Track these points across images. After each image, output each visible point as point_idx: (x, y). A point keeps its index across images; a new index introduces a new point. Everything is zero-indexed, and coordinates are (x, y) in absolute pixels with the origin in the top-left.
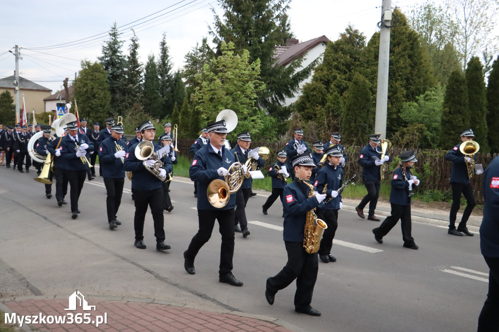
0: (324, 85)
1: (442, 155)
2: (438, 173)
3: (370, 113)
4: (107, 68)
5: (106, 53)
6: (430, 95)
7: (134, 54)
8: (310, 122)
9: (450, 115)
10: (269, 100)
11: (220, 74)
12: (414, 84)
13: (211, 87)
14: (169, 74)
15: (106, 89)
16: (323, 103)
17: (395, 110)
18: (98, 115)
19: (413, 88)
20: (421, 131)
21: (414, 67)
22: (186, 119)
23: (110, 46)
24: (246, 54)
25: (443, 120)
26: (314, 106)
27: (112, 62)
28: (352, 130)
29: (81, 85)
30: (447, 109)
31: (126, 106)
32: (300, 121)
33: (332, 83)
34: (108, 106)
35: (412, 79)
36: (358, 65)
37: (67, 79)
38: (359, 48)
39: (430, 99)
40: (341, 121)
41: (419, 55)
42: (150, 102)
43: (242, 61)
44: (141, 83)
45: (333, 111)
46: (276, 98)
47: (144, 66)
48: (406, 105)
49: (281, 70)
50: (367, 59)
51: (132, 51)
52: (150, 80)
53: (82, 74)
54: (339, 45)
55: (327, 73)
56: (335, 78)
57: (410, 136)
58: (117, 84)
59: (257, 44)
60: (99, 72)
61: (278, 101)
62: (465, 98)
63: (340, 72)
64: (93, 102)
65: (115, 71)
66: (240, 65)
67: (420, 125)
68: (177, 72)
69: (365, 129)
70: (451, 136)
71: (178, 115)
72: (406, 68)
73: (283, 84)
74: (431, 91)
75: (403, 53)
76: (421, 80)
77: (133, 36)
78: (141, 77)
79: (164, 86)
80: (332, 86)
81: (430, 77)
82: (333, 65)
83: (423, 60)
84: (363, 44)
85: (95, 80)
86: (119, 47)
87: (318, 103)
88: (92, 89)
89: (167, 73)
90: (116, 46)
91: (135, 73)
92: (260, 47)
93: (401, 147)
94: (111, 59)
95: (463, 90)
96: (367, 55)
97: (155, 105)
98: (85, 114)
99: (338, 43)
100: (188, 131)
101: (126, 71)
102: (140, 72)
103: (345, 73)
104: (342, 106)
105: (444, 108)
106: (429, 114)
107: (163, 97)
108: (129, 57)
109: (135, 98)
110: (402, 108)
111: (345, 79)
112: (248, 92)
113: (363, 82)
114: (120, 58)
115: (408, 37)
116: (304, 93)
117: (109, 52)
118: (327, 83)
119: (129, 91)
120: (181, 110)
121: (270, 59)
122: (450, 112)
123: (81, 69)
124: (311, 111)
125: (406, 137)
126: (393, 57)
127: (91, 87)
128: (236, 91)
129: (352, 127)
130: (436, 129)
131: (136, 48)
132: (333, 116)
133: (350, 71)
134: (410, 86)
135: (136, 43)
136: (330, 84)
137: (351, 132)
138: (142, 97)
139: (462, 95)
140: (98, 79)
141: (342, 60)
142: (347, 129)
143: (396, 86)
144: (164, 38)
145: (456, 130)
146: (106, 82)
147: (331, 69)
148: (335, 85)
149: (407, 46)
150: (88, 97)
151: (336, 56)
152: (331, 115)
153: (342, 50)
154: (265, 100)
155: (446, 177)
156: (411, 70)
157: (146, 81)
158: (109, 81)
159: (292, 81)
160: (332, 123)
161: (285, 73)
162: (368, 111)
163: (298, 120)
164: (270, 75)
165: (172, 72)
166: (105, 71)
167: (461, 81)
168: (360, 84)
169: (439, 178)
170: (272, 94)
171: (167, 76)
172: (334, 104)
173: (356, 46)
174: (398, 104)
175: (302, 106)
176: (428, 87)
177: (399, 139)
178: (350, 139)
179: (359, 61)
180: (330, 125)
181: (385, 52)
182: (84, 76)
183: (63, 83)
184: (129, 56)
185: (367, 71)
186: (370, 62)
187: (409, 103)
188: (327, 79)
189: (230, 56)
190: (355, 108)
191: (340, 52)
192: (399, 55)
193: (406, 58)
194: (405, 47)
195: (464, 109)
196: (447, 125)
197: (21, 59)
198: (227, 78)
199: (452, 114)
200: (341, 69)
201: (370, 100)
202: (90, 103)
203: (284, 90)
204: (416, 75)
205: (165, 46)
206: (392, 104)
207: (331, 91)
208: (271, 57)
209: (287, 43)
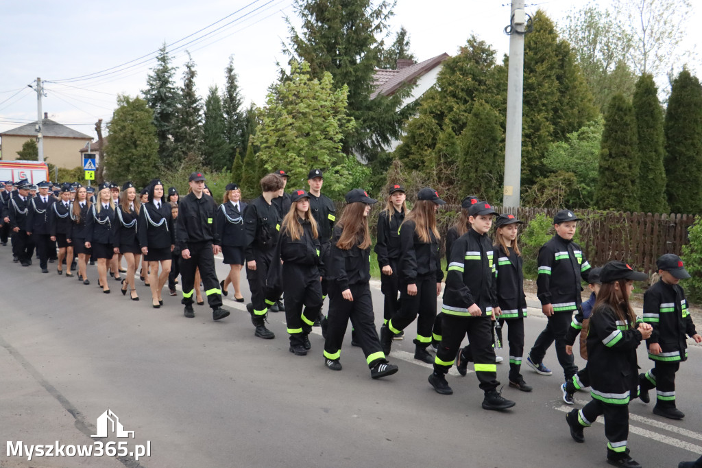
0: (437, 119)
1: (596, 218)
2: (591, 243)
3: (497, 157)
4: (153, 106)
5: (152, 85)
6: (587, 132)
7: (189, 85)
8: (415, 173)
9: (611, 159)
10: (367, 143)
11: (290, 107)
12: (566, 117)
13: (277, 126)
14: (238, 111)
15: (151, 133)
16: (433, 146)
17: (537, 153)
18: (142, 168)
19: (563, 122)
20: (569, 183)
21: (565, 92)
22: (251, 171)
23: (158, 75)
24: (328, 77)
25: (601, 167)
26: (422, 150)
27: (161, 96)
28: (472, 183)
29: (116, 129)
30: (606, 151)
31: (179, 155)
32: (401, 171)
33: (446, 116)
34: (155, 156)
35: (562, 110)
36: (483, 90)
37: (100, 121)
38: (486, 66)
39: (589, 137)
40: (457, 171)
41: (572, 76)
42: (212, 151)
43: (323, 89)
44: (200, 124)
45: (445, 156)
46: (378, 142)
47: (203, 102)
48: (553, 146)
49: (382, 101)
50: (498, 82)
51: (187, 81)
52: (212, 121)
53: (118, 114)
55: (440, 102)
56: (451, 109)
57: (552, 190)
58: (167, 126)
59: (348, 65)
60: (142, 110)
61: (380, 145)
62: (632, 135)
63: (458, 101)
64: (134, 151)
65: (164, 109)
66: (317, 94)
67: (567, 175)
68: (249, 108)
69: (491, 181)
70: (613, 191)
71: (241, 166)
72: (552, 94)
73: (386, 120)
74: (589, 126)
75: (549, 73)
76: (576, 111)
77: (188, 60)
78: (200, 116)
79: (231, 128)
80: (447, 121)
81: (588, 107)
82: (448, 91)
83: (577, 82)
84: (492, 63)
85: (137, 121)
86: (170, 76)
87: (426, 145)
88: (132, 133)
89: (235, 110)
90: (166, 75)
91: (191, 110)
92: (352, 70)
93: (539, 206)
94: (159, 92)
95: (628, 122)
96: (496, 77)
97: (219, 155)
98: (123, 168)
99: (456, 61)
100: (253, 188)
101: (179, 109)
102: (199, 110)
103: (466, 102)
104: (459, 148)
105: (603, 148)
106: (586, 159)
107: (230, 143)
108: (182, 90)
109: (192, 146)
110: (547, 152)
111: (465, 111)
112: (331, 132)
113: (487, 114)
114: (172, 91)
115: (556, 51)
116: (409, 132)
117: (157, 83)
118: (440, 117)
119: (183, 135)
120: (245, 159)
121: (367, 85)
122: (610, 155)
123: (117, 107)
124: (417, 157)
125: (547, 192)
126: (534, 78)
127: (131, 131)
128: (313, 131)
129: (471, 179)
130: (594, 180)
131: (192, 77)
132: (445, 163)
133: (472, 99)
134: (559, 120)
135: (193, 69)
136: (444, 118)
137: (470, 187)
138: (201, 143)
139: (628, 130)
140: (141, 120)
141: (461, 84)
142: (465, 181)
143: (539, 120)
144: (231, 62)
145: (620, 181)
146: (152, 123)
147: (445, 97)
148: (450, 119)
149: (554, 64)
150: (127, 145)
151: (453, 78)
152: (442, 161)
153: (461, 69)
154: (362, 143)
155: (603, 251)
156: (561, 96)
157: (206, 122)
158: (156, 123)
159: (399, 117)
160: (445, 174)
161: (387, 105)
162: (495, 155)
163: (399, 170)
164: (369, 108)
165: (243, 108)
166: (150, 110)
167: (626, 110)
168: (483, 117)
169: (594, 252)
170: (372, 135)
171: (235, 114)
172: (447, 146)
173: (483, 64)
174: (542, 146)
175: (406, 150)
176: (585, 120)
177: (537, 195)
179: (485, 84)
180: (442, 176)
181: (517, 70)
182: (121, 116)
183: (95, 126)
184: (184, 87)
185: (496, 99)
186: (501, 86)
187: (556, 144)
188: (440, 111)
189: (304, 82)
190: (476, 151)
191: (458, 73)
192: (543, 76)
193: (553, 80)
194: (551, 65)
195: (631, 150)
196: (607, 173)
197: (45, 95)
198: (300, 113)
199: (613, 158)
200: (460, 96)
201: (497, 140)
202: (130, 152)
203: (387, 129)
204: (568, 104)
205: (232, 73)
206: (533, 145)
207: (444, 127)
208: (369, 84)
209: (398, 65)
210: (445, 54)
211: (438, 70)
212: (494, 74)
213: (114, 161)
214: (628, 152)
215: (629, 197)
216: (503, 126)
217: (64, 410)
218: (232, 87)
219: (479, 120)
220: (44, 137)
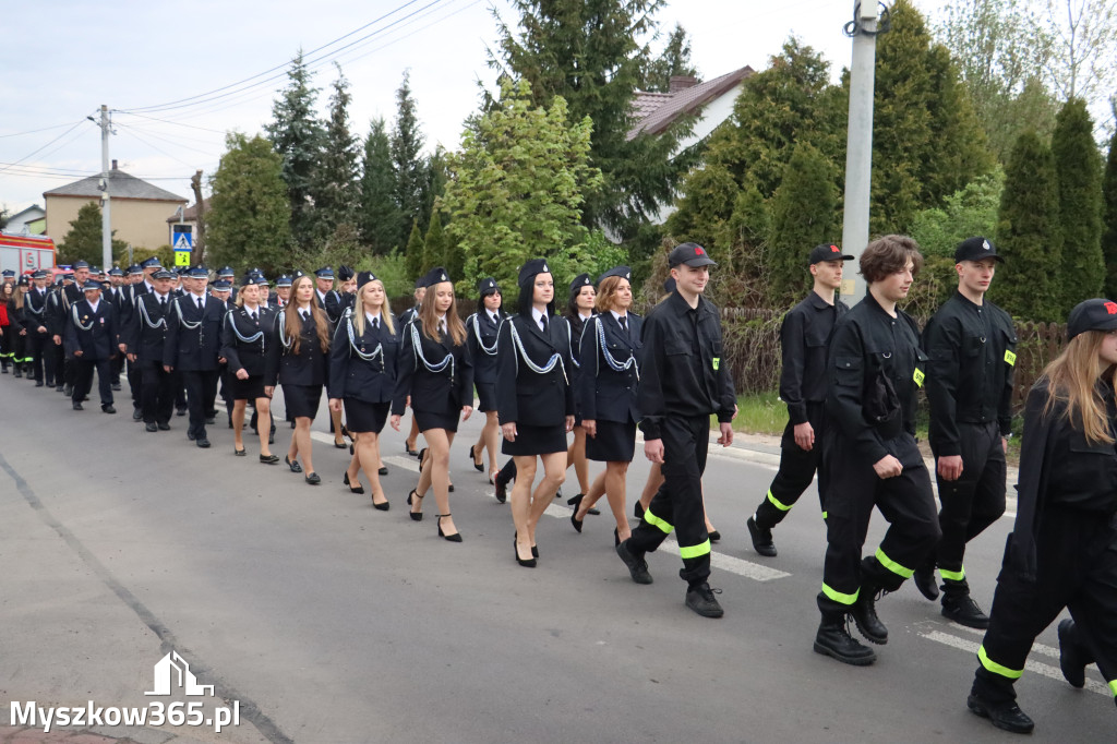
0: (734, 172)
3: (830, 233)
4: (283, 150)
5: (280, 116)
6: (976, 194)
7: (339, 116)
9: (1015, 237)
10: (622, 210)
11: (499, 152)
12: (941, 169)
13: (478, 181)
14: (416, 159)
15: (279, 192)
16: (727, 214)
18: (264, 248)
19: (937, 178)
20: (945, 275)
21: (940, 129)
22: (436, 254)
23: (290, 101)
24: (560, 104)
26: (710, 221)
27: (295, 135)
28: (790, 275)
29: (224, 186)
30: (1007, 224)
31: (322, 228)
33: (748, 167)
34: (284, 229)
35: (935, 158)
36: (809, 126)
37: (199, 174)
38: (813, 88)
39: (978, 201)
40: (765, 256)
41: (952, 102)
42: (375, 221)
43: (551, 123)
44: (356, 178)
45: (746, 230)
46: (639, 207)
47: (361, 143)
48: (920, 216)
49: (646, 143)
50: (832, 112)
51: (336, 111)
52: (375, 173)
53: (227, 163)
54: (767, 81)
55: (739, 145)
56: (756, 156)
57: (919, 286)
58: (304, 182)
59: (593, 85)
60: (265, 156)
61: (642, 213)
62: (1051, 198)
63: (768, 143)
64: (252, 220)
65: (300, 155)
66: (542, 131)
67: (943, 262)
68: (434, 154)
70: (1017, 288)
71: (421, 246)
72: (920, 131)
73: (652, 173)
74: (979, 182)
75: (915, 98)
76: (957, 159)
77: (338, 78)
78: (356, 165)
79: (405, 185)
80: (749, 174)
81: (979, 153)
82: (752, 127)
83: (960, 113)
84: (823, 81)
85: (256, 174)
86: (309, 103)
87: (717, 213)
88: (250, 192)
89: (411, 155)
90: (303, 101)
91: (342, 157)
92: (598, 93)
94: (291, 128)
95: (1044, 177)
96: (830, 104)
97: (385, 227)
98: (234, 248)
99: (765, 78)
101: (324, 155)
102: (354, 156)
103: (780, 144)
104: (768, 219)
105: (1002, 219)
107: (403, 209)
108: (328, 124)
109: (343, 213)
110: (910, 224)
111: (779, 160)
112: (565, 191)
113: (815, 163)
114: (312, 125)
115: (927, 62)
116: (689, 192)
117: (288, 114)
118: (739, 168)
119: (330, 196)
120: (428, 235)
121: (622, 118)
122: (1014, 231)
123: (225, 151)
124: (701, 232)
126: (891, 107)
127: (247, 190)
128: (536, 190)
129: (787, 268)
131: (344, 103)
132: (746, 242)
133: (791, 141)
134: (931, 174)
135: (345, 92)
136: (746, 170)
137: (786, 281)
138: (358, 209)
139: (1043, 189)
140: (263, 172)
141: (773, 116)
142: (777, 271)
143: (898, 173)
144: (406, 80)
145: (1029, 273)
146: (281, 177)
147: (748, 137)
148: (756, 173)
149: (924, 83)
150: (241, 211)
151: (760, 107)
152: (742, 238)
153: (773, 92)
154: (613, 210)
156: (935, 136)
157: (366, 175)
158: (286, 177)
159: (672, 169)
160: (746, 259)
161: (654, 149)
162: (827, 230)
164: (625, 155)
165: (424, 154)
166: (278, 156)
167: (1040, 157)
168: (808, 169)
170: (629, 197)
171: (412, 163)
172: (750, 214)
173: (808, 83)
174: (902, 215)
175: (684, 222)
176: (973, 174)
178: (784, 295)
179: (812, 117)
180: (741, 263)
181: (863, 93)
182: (232, 166)
183: (191, 182)
184: (330, 120)
185: (829, 140)
186: (838, 119)
187: (926, 212)
188: (739, 159)
189: (521, 111)
190: (796, 224)
191: (769, 98)
192: (905, 103)
193: (921, 110)
194: (919, 85)
195: (1047, 223)
196: (1008, 259)
197: (114, 133)
198: (515, 161)
199: (1019, 235)
200: (771, 136)
201: (830, 206)
202: (246, 223)
203: (655, 188)
204: (945, 148)
205: (407, 99)
206: (888, 215)
207: (745, 185)
208: (624, 115)
209: (671, 85)
210: (748, 68)
211: (736, 93)
212: (826, 100)
213: (222, 238)
214: (1044, 225)
215: (1044, 298)
216: (840, 183)
217: (144, 626)
218: (407, 120)
219: (801, 173)
220: (112, 198)
